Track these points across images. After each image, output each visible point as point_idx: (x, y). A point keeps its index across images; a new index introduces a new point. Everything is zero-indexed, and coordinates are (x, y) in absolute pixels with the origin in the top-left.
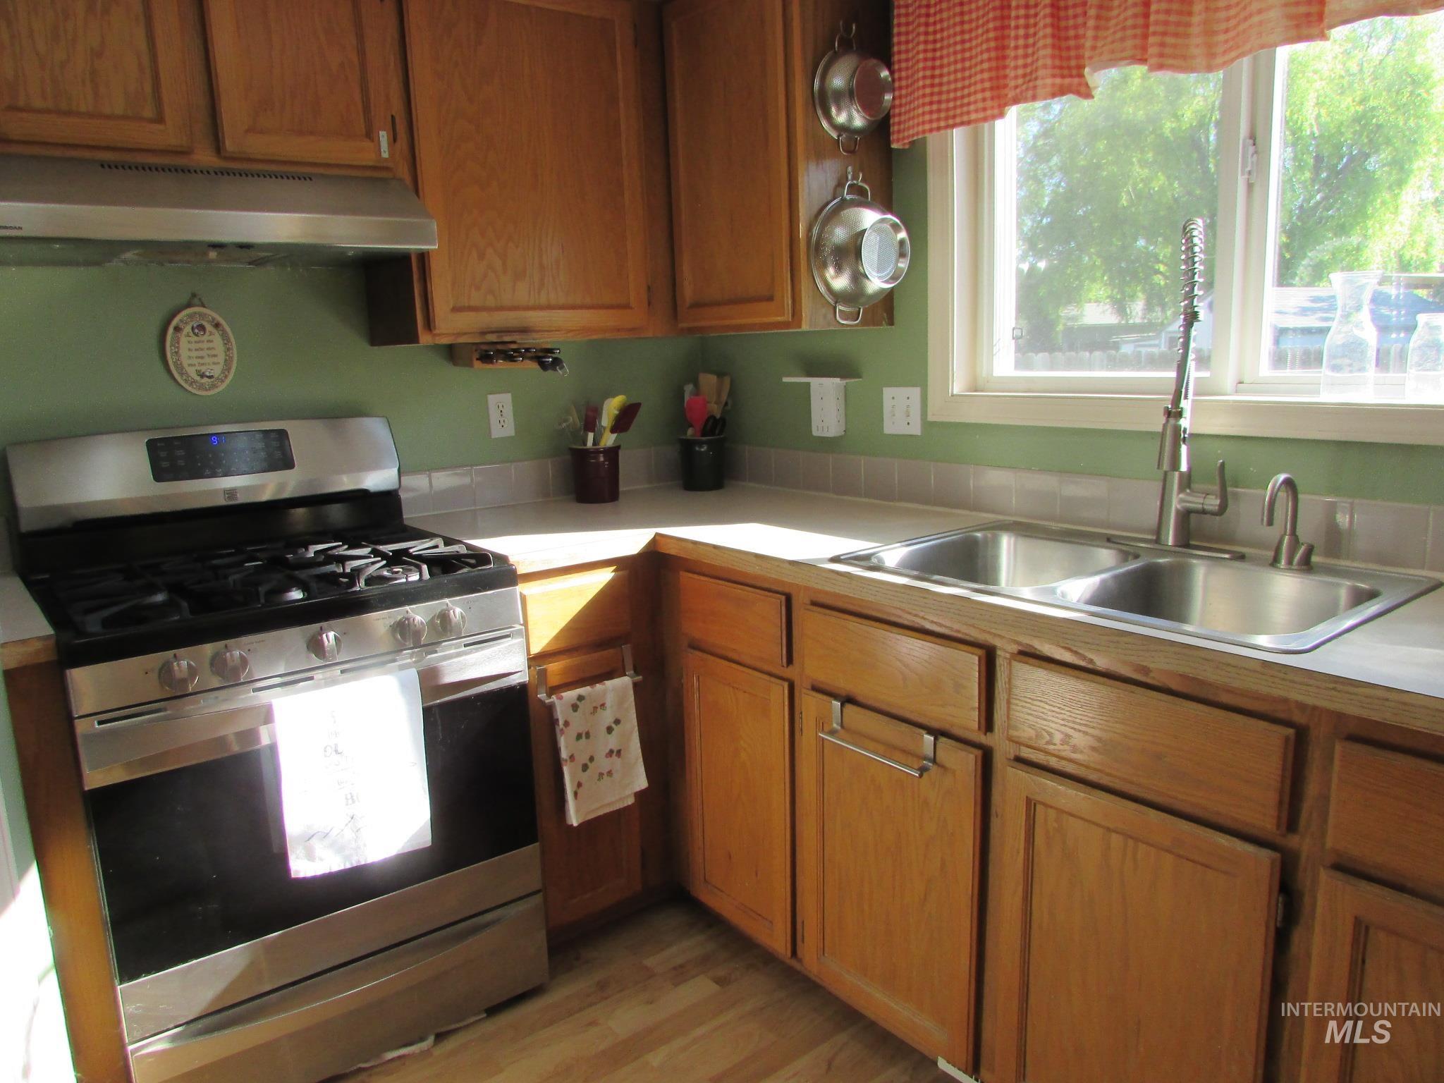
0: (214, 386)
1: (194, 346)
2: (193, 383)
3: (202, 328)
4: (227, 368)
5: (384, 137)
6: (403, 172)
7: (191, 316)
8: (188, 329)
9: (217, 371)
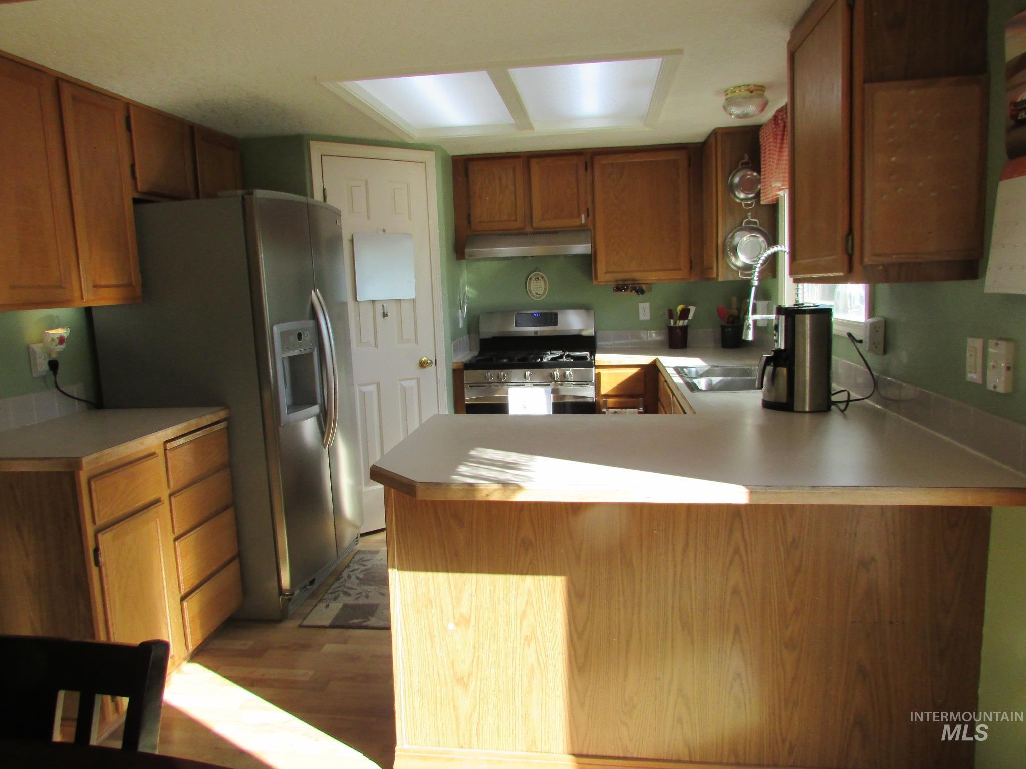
0: (540, 297)
1: (535, 284)
2: (534, 296)
3: (538, 279)
4: (545, 292)
5: (583, 216)
6: (591, 227)
7: (535, 275)
8: (534, 279)
9: (541, 293)
